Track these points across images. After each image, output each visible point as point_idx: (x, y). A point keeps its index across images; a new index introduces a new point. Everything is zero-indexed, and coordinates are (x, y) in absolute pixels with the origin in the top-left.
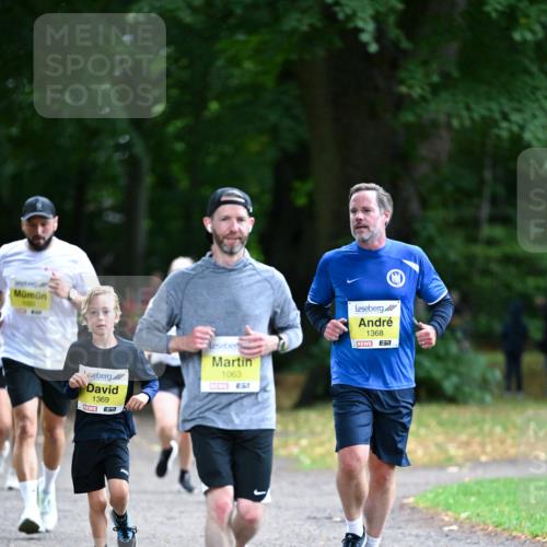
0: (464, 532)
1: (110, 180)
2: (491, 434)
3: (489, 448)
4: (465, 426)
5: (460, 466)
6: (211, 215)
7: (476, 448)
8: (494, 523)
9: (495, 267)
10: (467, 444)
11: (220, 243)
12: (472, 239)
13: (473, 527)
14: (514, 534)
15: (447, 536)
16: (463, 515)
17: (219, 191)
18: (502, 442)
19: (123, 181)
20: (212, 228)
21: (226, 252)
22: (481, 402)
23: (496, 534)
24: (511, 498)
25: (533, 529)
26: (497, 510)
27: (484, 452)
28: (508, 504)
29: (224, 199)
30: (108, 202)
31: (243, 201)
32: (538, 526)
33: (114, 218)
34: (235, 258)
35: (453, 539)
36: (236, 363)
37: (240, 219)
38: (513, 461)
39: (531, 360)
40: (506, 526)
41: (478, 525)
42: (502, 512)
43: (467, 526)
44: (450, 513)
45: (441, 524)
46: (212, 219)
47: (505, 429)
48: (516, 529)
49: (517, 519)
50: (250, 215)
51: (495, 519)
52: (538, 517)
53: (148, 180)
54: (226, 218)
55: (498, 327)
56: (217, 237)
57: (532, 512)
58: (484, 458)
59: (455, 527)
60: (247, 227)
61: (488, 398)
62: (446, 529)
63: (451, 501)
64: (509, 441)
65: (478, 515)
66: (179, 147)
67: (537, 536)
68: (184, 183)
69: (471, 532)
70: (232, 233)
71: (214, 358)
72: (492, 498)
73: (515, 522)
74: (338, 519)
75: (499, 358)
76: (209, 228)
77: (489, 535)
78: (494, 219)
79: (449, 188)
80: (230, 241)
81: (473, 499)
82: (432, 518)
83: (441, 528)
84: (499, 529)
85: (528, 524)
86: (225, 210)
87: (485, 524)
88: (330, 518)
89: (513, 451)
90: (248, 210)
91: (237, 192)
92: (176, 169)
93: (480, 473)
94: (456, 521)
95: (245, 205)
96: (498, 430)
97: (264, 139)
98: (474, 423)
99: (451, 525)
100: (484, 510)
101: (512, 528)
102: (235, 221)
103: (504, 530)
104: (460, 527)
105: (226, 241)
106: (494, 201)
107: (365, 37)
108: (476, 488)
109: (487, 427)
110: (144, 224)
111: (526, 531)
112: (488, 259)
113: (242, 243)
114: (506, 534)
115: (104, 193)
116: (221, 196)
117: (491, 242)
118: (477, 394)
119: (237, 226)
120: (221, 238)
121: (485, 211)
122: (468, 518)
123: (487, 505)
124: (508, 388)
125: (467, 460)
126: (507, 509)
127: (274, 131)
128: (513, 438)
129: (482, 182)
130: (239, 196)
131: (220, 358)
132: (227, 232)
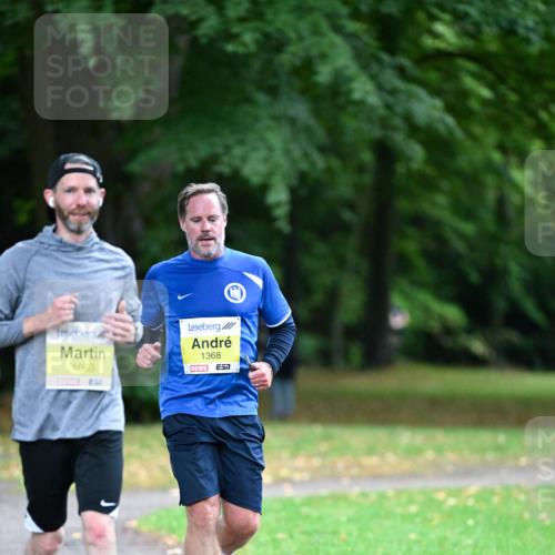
6: (53, 186)
11: (65, 219)
17: (62, 157)
20: (56, 202)
21: (72, 231)
29: (68, 166)
31: (91, 169)
34: (83, 237)
36: (89, 354)
37: (89, 191)
44: (174, 536)
45: (165, 547)
46: (55, 192)
50: (101, 186)
54: (72, 190)
59: (178, 551)
60: (97, 199)
62: (170, 552)
63: (175, 524)
70: (80, 207)
71: (63, 348)
76: (51, 203)
80: (77, 217)
82: (155, 541)
83: (164, 551)
86: (70, 180)
90: (98, 180)
91: (84, 158)
94: (180, 544)
95: (93, 173)
99: (173, 547)
105: (71, 218)
113: (92, 218)
116: (64, 163)
119: (84, 199)
120: (66, 213)
130: (87, 164)
131: (71, 348)
132: (74, 206)
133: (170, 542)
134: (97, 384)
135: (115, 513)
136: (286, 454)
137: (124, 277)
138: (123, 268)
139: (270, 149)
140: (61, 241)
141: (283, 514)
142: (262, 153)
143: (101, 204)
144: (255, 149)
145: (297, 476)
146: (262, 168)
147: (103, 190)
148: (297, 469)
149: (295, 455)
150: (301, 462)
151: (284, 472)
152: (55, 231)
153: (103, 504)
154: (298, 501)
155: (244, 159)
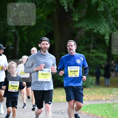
0: (87, 115)
1: (11, 40)
2: (93, 94)
3: (92, 97)
4: (87, 93)
5: (86, 101)
6: (40, 43)
7: (89, 97)
8: (93, 114)
9: (94, 58)
10: (88, 97)
11: (42, 50)
12: (89, 52)
13: (89, 114)
14: (98, 116)
15: (83, 116)
16: (87, 112)
17: (42, 38)
18: (95, 96)
19: (13, 40)
20: (41, 46)
21: (44, 52)
22: (91, 88)
23: (94, 116)
24: (97, 108)
25: (102, 115)
26: (94, 111)
27: (91, 98)
28: (96, 109)
29: (43, 40)
30: (10, 44)
31: (47, 40)
32: (103, 114)
33: (11, 48)
35: (85, 117)
36: (46, 75)
37: (47, 44)
38: (98, 100)
39: (102, 78)
40: (96, 114)
41: (90, 114)
42: (95, 111)
43: (88, 114)
44: (84, 111)
45: (82, 114)
46: (40, 44)
47: (96, 93)
48: (98, 115)
49: (99, 113)
50: (49, 43)
51: (94, 113)
52: (103, 112)
53: (19, 40)
54: (44, 44)
55: (95, 71)
56: (42, 48)
57: (102, 111)
58: (91, 100)
59: (85, 115)
60: (48, 46)
61: (92, 87)
62: (83, 115)
63: (84, 109)
64: (97, 96)
65: (90, 112)
66: (26, 32)
67: (103, 116)
68: (27, 40)
69: (89, 116)
70: (45, 47)
72: (93, 108)
73: (98, 113)
74: (60, 113)
75: (95, 78)
76: (40, 46)
77: (92, 116)
78: (94, 48)
79: (84, 41)
80: (45, 49)
81: (89, 108)
82: (80, 112)
83: (82, 115)
84: (95, 115)
85: (101, 114)
87: (92, 114)
88: (58, 112)
89: (97, 98)
90: (49, 42)
91: (46, 38)
92: (25, 37)
93: (90, 103)
94: (85, 113)
96: (94, 93)
97: (44, 31)
98: (89, 92)
99: (84, 114)
100: (91, 111)
101: (97, 114)
102: (46, 45)
103: (96, 115)
104: (86, 114)
105: (44, 49)
106: (94, 44)
107: (65, 8)
108: (90, 106)
109: (92, 93)
110: (18, 49)
111: (100, 115)
112: (92, 57)
114: (96, 116)
115: (9, 42)
116: (42, 39)
117: (93, 53)
118: (90, 86)
119: (46, 46)
120: (43, 48)
121: (92, 46)
122: (88, 112)
123: (92, 110)
124: (97, 84)
125: (88, 100)
126: (96, 111)
127: (46, 29)
128: (98, 95)
129: (91, 40)
130: (46, 39)
131: (43, 73)
132: (44, 47)
133: (83, 113)
134: (48, 80)
135: (51, 104)
136: (108, 94)
137: (53, 60)
138: (53, 59)
139: (105, 28)
140: (42, 54)
141: (107, 107)
142: (104, 28)
143: (49, 47)
144: (102, 27)
145: (110, 99)
146: (104, 32)
147: (50, 44)
148: (111, 97)
149: (110, 94)
150: (111, 96)
151: (108, 98)
152: (40, 51)
153: (49, 102)
154: (110, 104)
155: (100, 30)
